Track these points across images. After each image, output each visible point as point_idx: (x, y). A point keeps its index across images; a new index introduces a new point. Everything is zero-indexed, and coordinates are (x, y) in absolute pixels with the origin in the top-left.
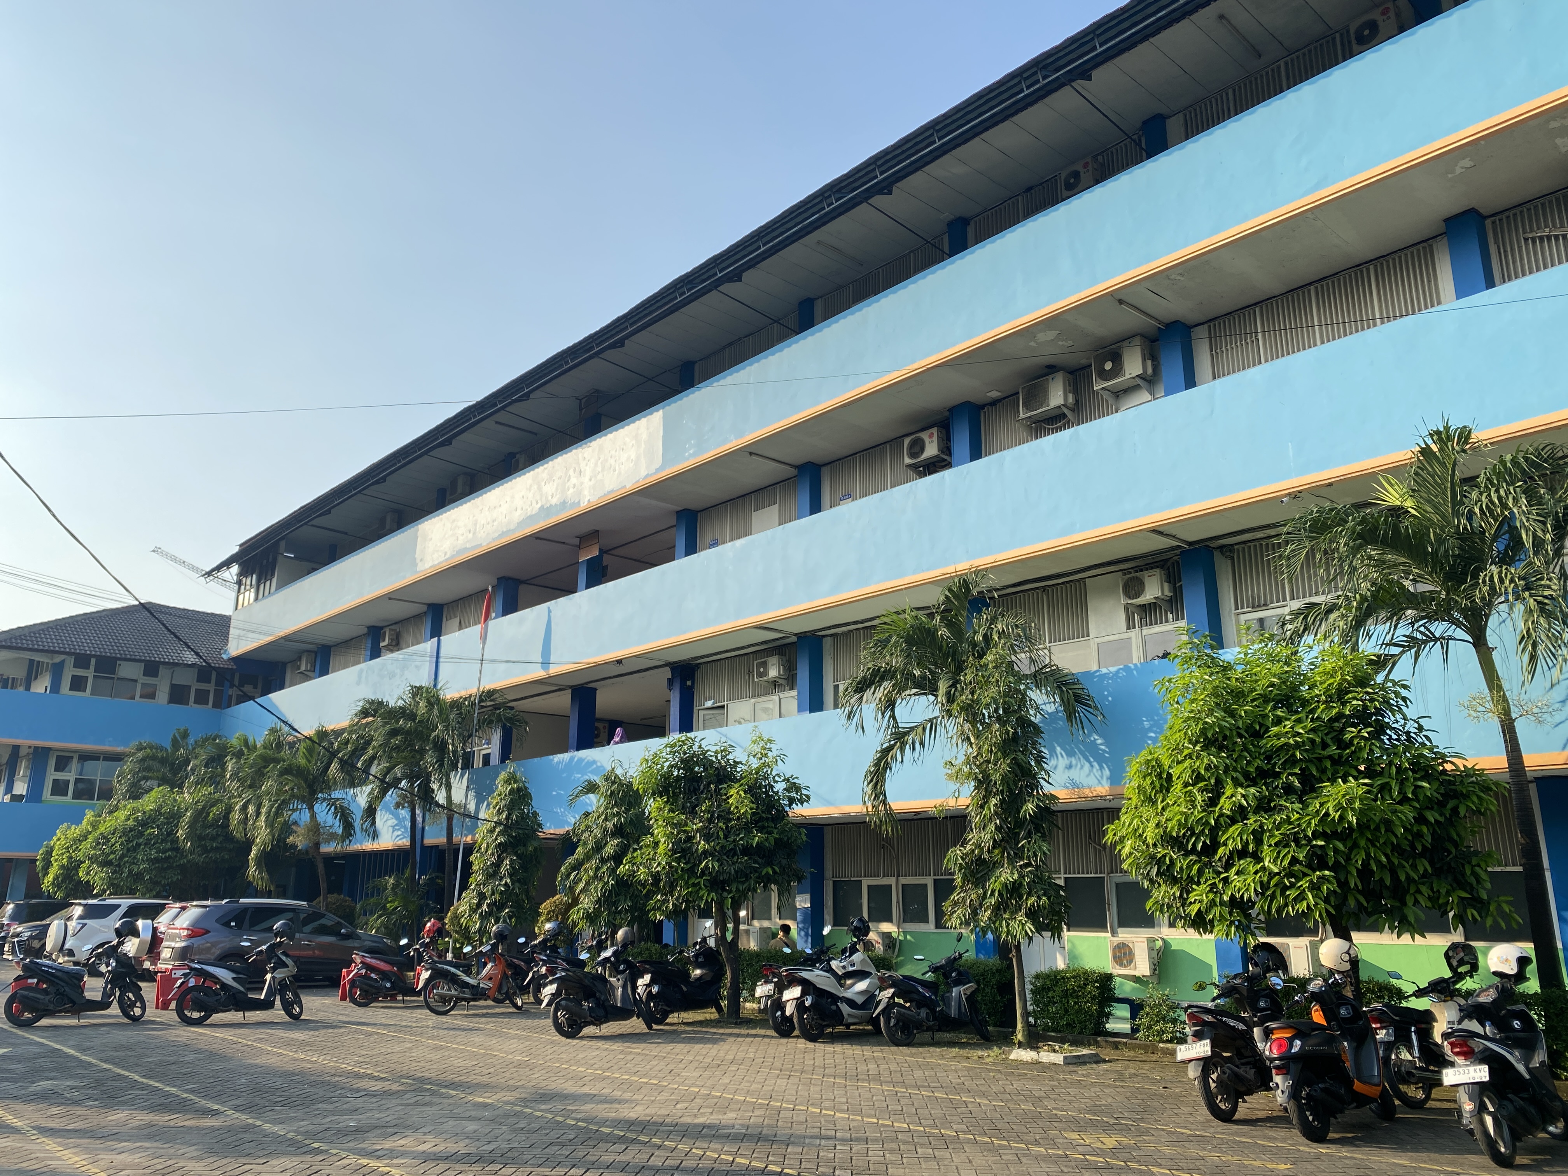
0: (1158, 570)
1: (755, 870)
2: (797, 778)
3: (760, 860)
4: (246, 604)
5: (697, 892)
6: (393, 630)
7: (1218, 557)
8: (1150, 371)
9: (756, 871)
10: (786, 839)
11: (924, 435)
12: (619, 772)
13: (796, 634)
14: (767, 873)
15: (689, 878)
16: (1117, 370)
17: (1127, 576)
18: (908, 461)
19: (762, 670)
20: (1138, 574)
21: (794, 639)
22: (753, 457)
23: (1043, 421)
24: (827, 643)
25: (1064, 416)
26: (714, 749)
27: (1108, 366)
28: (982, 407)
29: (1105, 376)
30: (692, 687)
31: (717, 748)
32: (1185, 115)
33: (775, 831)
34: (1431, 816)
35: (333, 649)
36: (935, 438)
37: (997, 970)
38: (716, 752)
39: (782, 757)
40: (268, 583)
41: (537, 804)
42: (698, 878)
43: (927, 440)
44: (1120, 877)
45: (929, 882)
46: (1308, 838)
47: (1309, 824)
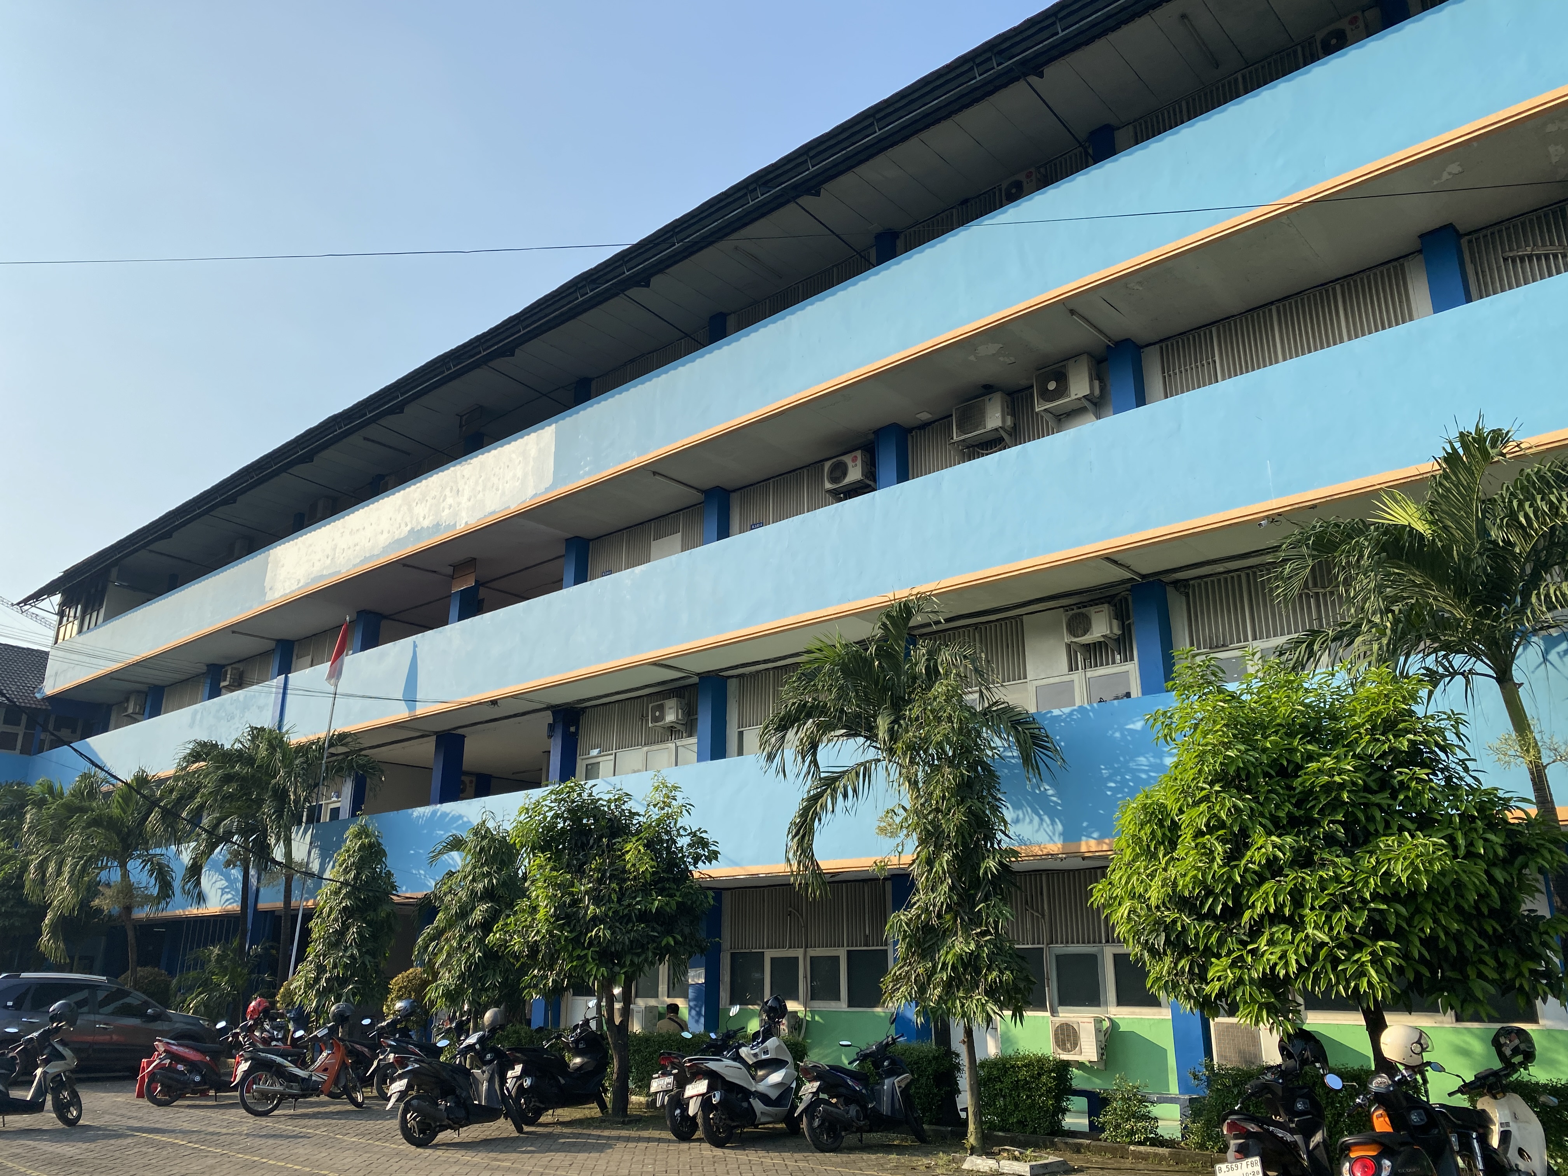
0: (1106, 606)
1: (653, 939)
2: (706, 832)
3: (659, 928)
4: (67, 637)
5: (583, 966)
6: (235, 669)
7: (1171, 592)
8: (1097, 392)
9: (654, 941)
10: (689, 902)
11: (847, 459)
12: (491, 825)
13: (698, 674)
14: (668, 943)
15: (574, 949)
16: (1062, 390)
17: (1071, 613)
18: (828, 486)
19: (657, 714)
20: (1083, 610)
21: (696, 679)
22: (658, 477)
23: (977, 446)
24: (732, 685)
25: (1001, 440)
26: (606, 797)
27: (1052, 386)
28: (912, 428)
29: (1047, 396)
30: (576, 733)
31: (611, 796)
32: (1135, 127)
33: (678, 894)
35: (166, 689)
36: (859, 462)
37: (934, 1058)
38: (609, 801)
39: (687, 807)
40: (95, 614)
41: (392, 863)
42: (584, 948)
43: (850, 464)
44: (1060, 948)
45: (842, 953)
46: (1363, 901)
47: (1366, 883)
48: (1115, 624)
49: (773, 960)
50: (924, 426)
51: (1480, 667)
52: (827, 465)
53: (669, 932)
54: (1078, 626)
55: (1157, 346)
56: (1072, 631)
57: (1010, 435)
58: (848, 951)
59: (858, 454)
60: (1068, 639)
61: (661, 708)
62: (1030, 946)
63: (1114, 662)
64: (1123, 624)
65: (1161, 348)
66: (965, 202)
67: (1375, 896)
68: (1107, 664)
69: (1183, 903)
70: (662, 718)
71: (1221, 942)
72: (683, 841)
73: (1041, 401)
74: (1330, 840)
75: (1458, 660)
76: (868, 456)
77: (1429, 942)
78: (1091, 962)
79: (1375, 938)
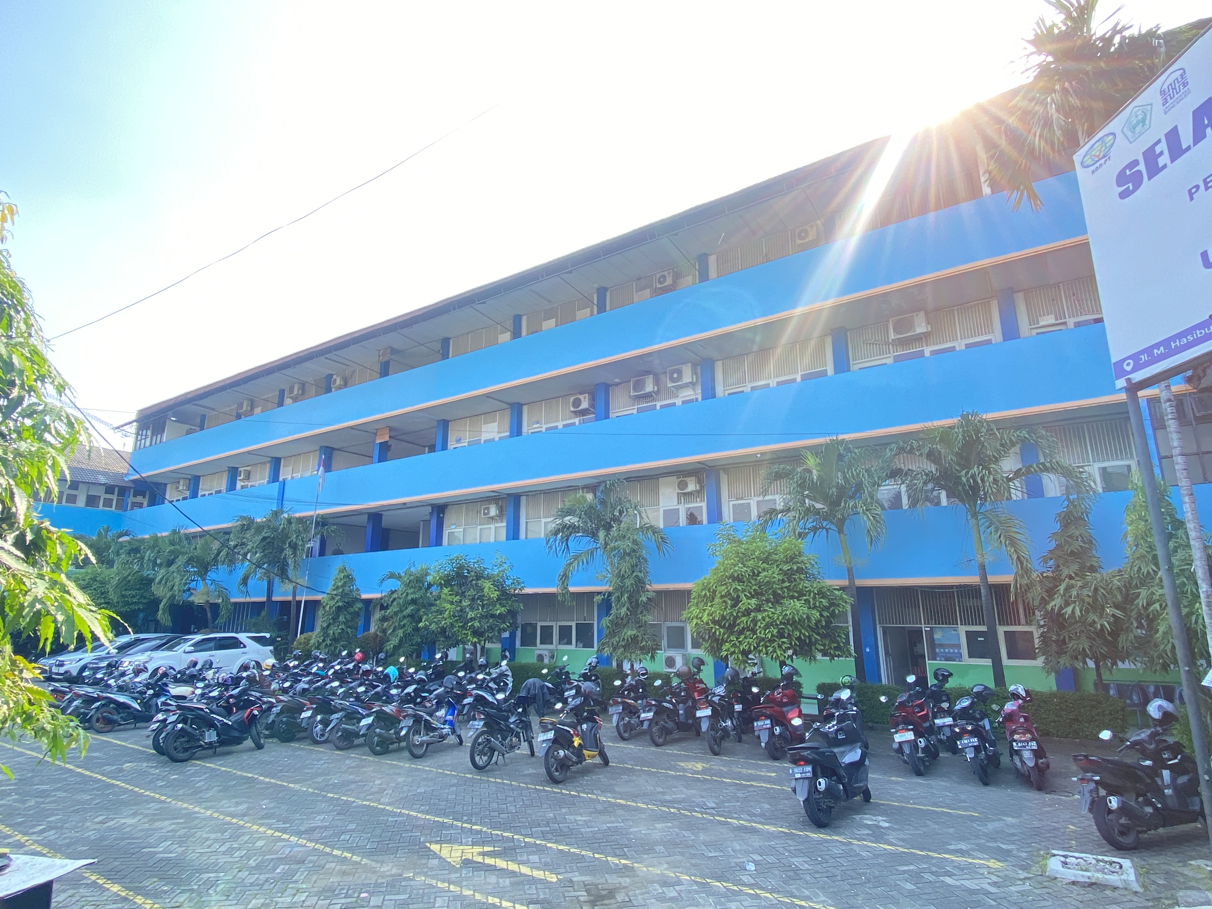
0: (694, 477)
4: (142, 446)
7: (721, 473)
8: (695, 380)
11: (581, 397)
13: (506, 494)
16: (680, 378)
17: (679, 479)
18: (572, 409)
19: (486, 511)
20: (685, 478)
21: (504, 497)
22: (492, 399)
23: (642, 397)
24: (523, 500)
25: (652, 396)
27: (675, 375)
28: (611, 385)
29: (673, 379)
30: (443, 517)
31: (475, 560)
32: (718, 255)
34: (825, 614)
35: (202, 478)
36: (587, 399)
38: (474, 563)
39: (511, 567)
40: (159, 436)
41: (358, 583)
43: (582, 400)
44: (669, 624)
45: (573, 624)
46: (777, 625)
47: (778, 618)
48: (698, 485)
49: (541, 627)
50: (617, 384)
51: (833, 527)
52: (572, 399)
53: (504, 622)
54: (682, 485)
55: (721, 361)
56: (679, 487)
57: (656, 394)
58: (576, 623)
59: (587, 395)
60: (678, 491)
61: (488, 509)
62: (656, 623)
63: (696, 502)
64: (701, 486)
65: (723, 362)
66: (639, 279)
67: (781, 623)
68: (694, 502)
69: (714, 622)
70: (488, 513)
71: (729, 637)
72: (508, 582)
73: (670, 382)
74: (768, 601)
75: (825, 524)
76: (591, 396)
77: (799, 639)
78: (681, 631)
79: (779, 639)
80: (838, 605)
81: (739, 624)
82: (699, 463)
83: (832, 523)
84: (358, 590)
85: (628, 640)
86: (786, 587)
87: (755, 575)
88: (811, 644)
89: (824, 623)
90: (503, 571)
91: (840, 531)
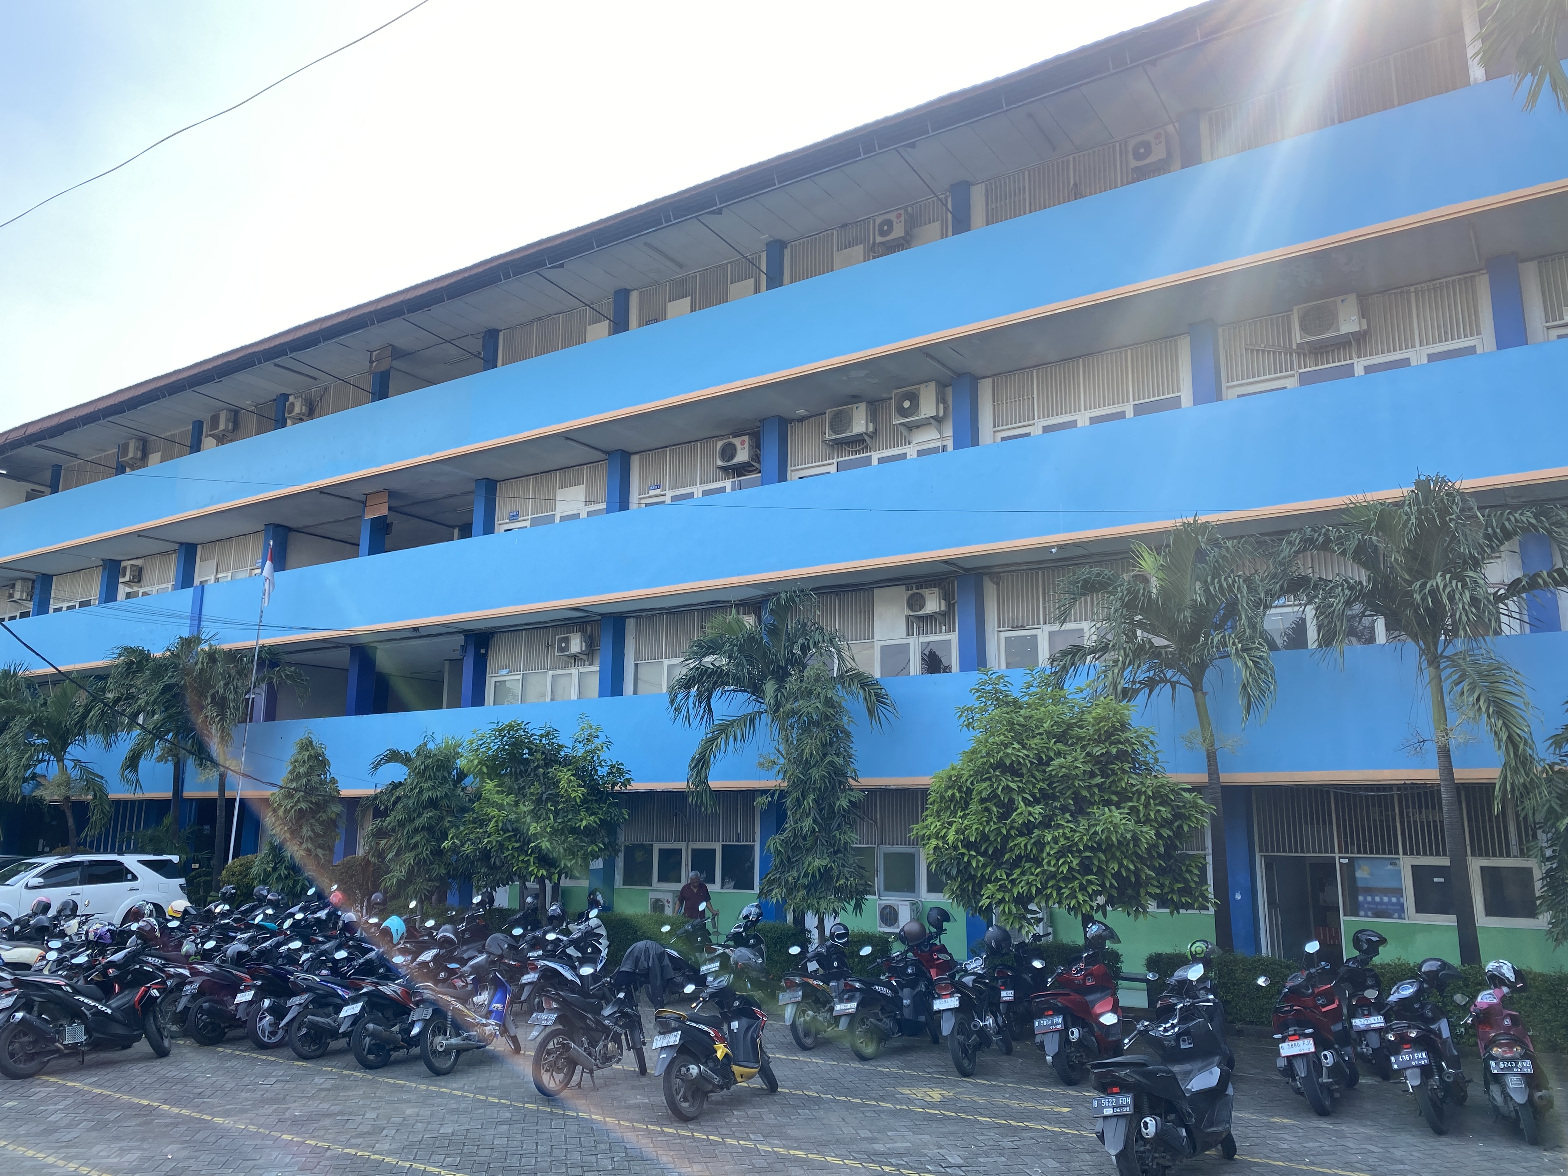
0: (937, 588)
2: (622, 764)
6: (135, 566)
7: (987, 582)
8: (941, 414)
11: (737, 441)
12: (431, 746)
13: (601, 615)
16: (915, 409)
17: (910, 592)
18: (720, 463)
19: (563, 645)
20: (920, 591)
21: (599, 618)
22: (569, 442)
23: (845, 443)
24: (631, 624)
25: (864, 440)
27: (907, 404)
28: (791, 421)
29: (902, 412)
30: (486, 654)
31: (543, 732)
32: (986, 185)
36: (746, 445)
38: (542, 736)
39: (608, 743)
41: (335, 770)
43: (739, 446)
44: (888, 848)
45: (718, 847)
48: (943, 602)
49: (661, 851)
50: (801, 420)
52: (720, 444)
54: (915, 602)
55: (990, 379)
56: (911, 606)
57: (872, 437)
58: (723, 846)
59: (746, 438)
60: (907, 612)
61: (567, 640)
62: (865, 846)
63: (940, 632)
64: (949, 603)
65: (993, 381)
66: (844, 226)
67: (1087, 847)
68: (936, 633)
69: (968, 844)
70: (568, 648)
73: (897, 415)
76: (754, 440)
78: (910, 861)
80: (1189, 818)
81: (1011, 850)
82: (946, 562)
83: (1183, 672)
84: (334, 781)
85: (813, 876)
86: (1097, 785)
87: (1042, 762)
88: (1139, 884)
89: (1162, 849)
90: (593, 752)
91: (1196, 687)
